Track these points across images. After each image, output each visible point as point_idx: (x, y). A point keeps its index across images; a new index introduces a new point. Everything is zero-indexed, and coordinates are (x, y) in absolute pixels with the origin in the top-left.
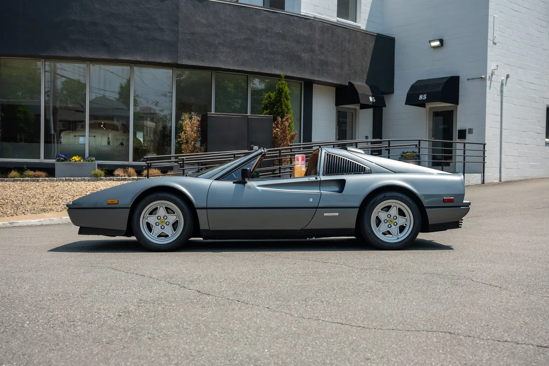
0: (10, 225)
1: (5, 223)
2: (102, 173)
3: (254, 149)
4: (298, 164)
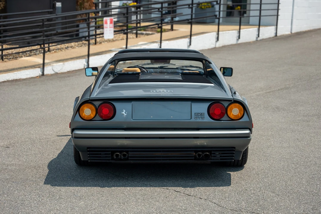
3: (57, 6)
4: (107, 28)
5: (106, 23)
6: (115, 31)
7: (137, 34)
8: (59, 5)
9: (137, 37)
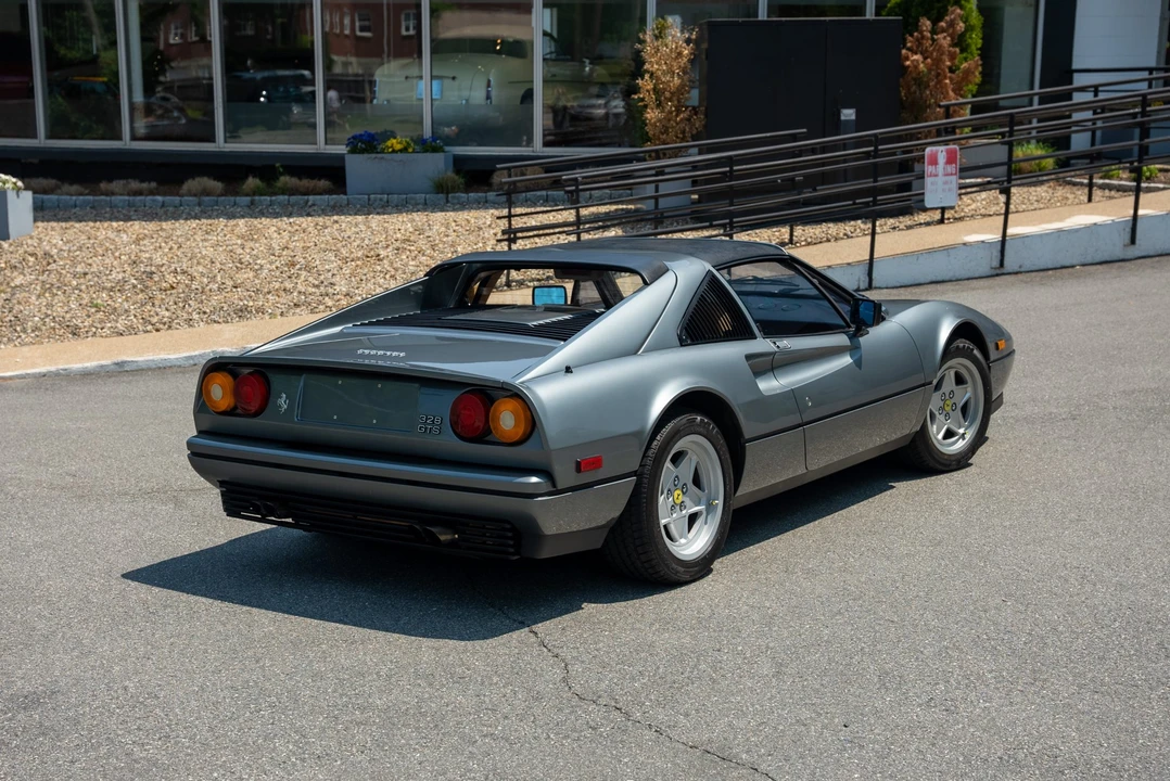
0: (117, 368)
1: (104, 362)
2: (460, 180)
3: (843, 118)
4: (936, 176)
5: (934, 162)
6: (961, 187)
7: (1091, 186)
8: (848, 114)
9: (1090, 200)
